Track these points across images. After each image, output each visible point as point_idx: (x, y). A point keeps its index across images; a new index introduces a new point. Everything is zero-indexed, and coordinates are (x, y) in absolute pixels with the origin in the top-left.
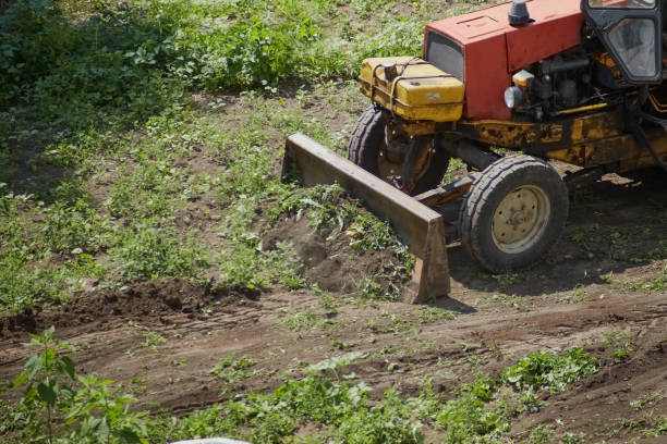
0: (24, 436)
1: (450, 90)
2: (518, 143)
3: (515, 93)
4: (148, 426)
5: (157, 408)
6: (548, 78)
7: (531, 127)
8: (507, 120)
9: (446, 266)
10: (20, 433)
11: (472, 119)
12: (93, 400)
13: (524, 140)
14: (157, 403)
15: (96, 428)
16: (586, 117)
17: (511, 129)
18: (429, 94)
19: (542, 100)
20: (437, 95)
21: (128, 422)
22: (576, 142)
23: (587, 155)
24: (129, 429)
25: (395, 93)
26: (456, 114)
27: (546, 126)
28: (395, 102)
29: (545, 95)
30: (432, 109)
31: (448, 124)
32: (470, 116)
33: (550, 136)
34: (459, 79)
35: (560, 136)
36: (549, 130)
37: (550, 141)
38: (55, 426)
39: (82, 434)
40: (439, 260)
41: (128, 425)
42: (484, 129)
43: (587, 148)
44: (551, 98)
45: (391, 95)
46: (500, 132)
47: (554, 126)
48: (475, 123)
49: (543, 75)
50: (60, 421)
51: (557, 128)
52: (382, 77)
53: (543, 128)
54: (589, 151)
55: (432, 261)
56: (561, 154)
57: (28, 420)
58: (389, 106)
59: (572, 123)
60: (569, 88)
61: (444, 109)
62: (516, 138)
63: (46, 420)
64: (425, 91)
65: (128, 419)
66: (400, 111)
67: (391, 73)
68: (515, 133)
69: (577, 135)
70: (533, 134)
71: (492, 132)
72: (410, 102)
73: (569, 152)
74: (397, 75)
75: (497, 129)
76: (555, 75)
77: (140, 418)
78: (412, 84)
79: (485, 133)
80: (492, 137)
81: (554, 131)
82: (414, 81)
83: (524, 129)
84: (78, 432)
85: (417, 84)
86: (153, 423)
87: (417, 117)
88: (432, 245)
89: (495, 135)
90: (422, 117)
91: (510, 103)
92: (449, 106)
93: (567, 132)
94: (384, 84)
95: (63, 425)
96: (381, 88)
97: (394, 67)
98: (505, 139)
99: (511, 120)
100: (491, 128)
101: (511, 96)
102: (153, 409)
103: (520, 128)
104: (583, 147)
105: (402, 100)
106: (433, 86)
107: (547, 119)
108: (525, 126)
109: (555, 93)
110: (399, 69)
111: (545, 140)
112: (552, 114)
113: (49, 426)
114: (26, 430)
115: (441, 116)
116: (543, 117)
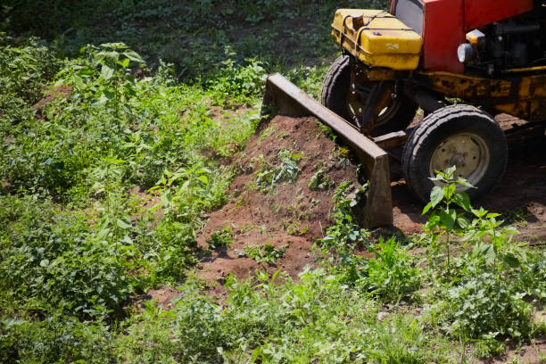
0: (427, 252)
1: (408, 42)
2: (469, 94)
3: (467, 50)
4: (527, 254)
5: (536, 240)
6: (500, 38)
7: (482, 82)
8: (460, 73)
9: (389, 199)
10: (425, 250)
11: (428, 70)
12: (484, 229)
13: (475, 92)
14: (536, 236)
15: (485, 252)
16: (534, 77)
17: (463, 81)
18: (389, 44)
19: (495, 58)
20: (396, 46)
21: (511, 250)
22: (523, 99)
23: (532, 110)
24: (512, 255)
25: (359, 41)
26: (412, 64)
27: (496, 82)
28: (359, 49)
29: (498, 54)
30: (390, 58)
31: (406, 72)
32: (426, 67)
33: (499, 91)
34: (418, 33)
35: (508, 91)
36: (498, 85)
37: (499, 95)
38: (452, 247)
39: (473, 256)
40: (383, 193)
41: (511, 252)
42: (438, 80)
43: (532, 104)
44: (503, 57)
45: (356, 43)
46: (452, 83)
47: (503, 82)
48: (430, 74)
49: (497, 36)
50: (457, 243)
51: (506, 84)
52: (350, 26)
53: (493, 83)
54: (534, 107)
55: (376, 193)
56: (509, 107)
57: (431, 240)
58: (354, 53)
59: (520, 81)
60: (519, 50)
61: (401, 59)
62: (467, 91)
63: (445, 241)
64: (385, 41)
65: (512, 247)
66: (362, 57)
67: (358, 23)
68: (466, 86)
69: (524, 92)
70: (483, 88)
71: (445, 83)
72: (371, 50)
73: (516, 107)
74: (363, 25)
75: (450, 81)
76: (508, 37)
77: (521, 247)
78: (374, 34)
79: (439, 84)
80: (445, 88)
81: (503, 87)
82: (377, 32)
83: (475, 82)
84: (470, 253)
85: (379, 34)
86: (533, 252)
87: (377, 64)
88: (378, 179)
89: (448, 86)
90: (382, 64)
91: (462, 58)
92: (407, 56)
93: (515, 88)
94: (352, 32)
95: (458, 247)
96: (348, 36)
97: (361, 18)
98: (457, 89)
99: (464, 73)
100: (444, 79)
101: (463, 52)
102: (532, 241)
103: (471, 82)
104: (529, 103)
105: (364, 47)
106: (394, 37)
107: (497, 75)
108: (476, 80)
109: (507, 53)
110: (365, 21)
111: (494, 94)
112: (502, 71)
113: (447, 247)
114: (430, 248)
115: (398, 65)
116: (494, 73)
